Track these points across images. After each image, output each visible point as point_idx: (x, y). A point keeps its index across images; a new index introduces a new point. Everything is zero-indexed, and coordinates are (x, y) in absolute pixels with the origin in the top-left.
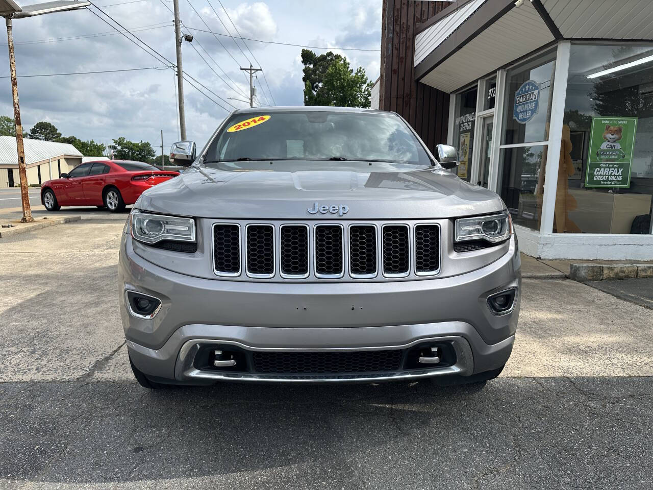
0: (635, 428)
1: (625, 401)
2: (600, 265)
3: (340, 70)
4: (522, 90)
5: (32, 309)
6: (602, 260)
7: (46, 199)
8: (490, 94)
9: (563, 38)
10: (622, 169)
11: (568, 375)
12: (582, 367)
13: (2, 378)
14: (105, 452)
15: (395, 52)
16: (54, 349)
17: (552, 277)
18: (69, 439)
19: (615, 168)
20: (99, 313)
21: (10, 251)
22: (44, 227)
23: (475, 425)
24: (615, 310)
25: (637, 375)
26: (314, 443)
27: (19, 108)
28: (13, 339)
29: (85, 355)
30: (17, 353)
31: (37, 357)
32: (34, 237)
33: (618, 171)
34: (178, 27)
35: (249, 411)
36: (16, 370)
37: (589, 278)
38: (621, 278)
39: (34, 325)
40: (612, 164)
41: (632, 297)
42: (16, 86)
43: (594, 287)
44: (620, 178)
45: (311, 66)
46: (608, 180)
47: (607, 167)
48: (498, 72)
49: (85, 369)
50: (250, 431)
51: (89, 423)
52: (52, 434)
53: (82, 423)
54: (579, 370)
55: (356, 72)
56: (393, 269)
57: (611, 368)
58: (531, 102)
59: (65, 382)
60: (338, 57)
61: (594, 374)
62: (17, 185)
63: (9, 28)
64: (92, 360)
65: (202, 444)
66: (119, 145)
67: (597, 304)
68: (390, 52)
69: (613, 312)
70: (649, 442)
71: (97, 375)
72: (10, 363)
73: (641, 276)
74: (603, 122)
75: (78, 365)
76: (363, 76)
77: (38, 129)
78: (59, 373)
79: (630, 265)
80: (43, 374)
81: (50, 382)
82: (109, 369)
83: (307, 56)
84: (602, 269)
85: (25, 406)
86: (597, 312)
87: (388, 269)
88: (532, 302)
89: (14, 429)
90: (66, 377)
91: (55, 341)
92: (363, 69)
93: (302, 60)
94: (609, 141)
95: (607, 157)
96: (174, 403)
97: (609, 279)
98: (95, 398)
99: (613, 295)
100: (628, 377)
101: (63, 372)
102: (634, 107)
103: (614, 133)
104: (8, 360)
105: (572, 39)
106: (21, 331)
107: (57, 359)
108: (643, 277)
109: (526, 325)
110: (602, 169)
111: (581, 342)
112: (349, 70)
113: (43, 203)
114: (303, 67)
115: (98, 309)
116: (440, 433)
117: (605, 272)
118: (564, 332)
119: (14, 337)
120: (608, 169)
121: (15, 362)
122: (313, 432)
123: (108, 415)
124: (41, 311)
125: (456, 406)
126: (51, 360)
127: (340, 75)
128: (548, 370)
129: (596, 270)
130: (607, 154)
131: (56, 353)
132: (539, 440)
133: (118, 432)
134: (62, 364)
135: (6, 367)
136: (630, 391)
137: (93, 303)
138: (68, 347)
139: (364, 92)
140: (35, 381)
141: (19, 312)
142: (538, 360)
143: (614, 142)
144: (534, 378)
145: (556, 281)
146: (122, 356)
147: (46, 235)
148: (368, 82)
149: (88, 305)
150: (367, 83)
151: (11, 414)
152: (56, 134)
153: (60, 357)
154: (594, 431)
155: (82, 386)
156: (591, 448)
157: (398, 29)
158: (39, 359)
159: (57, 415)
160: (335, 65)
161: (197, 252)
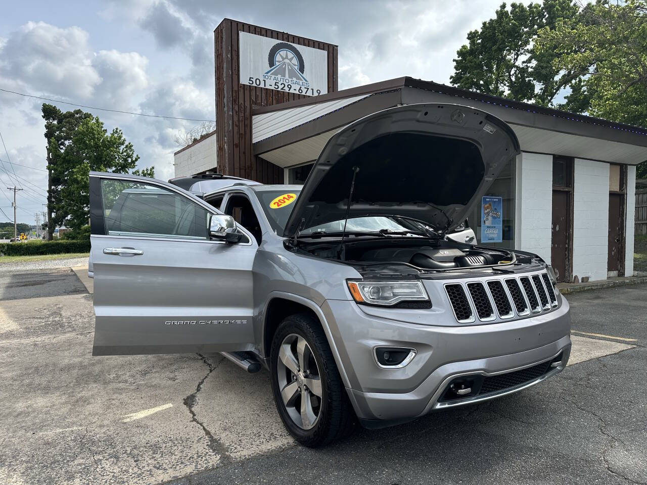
3: (92, 129)
15: (236, 129)
45: (55, 122)
55: (112, 132)
60: (88, 116)
68: (231, 128)
76: (120, 137)
78: (191, 464)
83: (49, 112)
92: (120, 131)
93: (43, 114)
112: (103, 129)
114: (44, 122)
127: (94, 134)
139: (122, 153)
148: (126, 143)
150: (125, 145)
157: (236, 108)
160: (87, 124)
161: (433, 308)
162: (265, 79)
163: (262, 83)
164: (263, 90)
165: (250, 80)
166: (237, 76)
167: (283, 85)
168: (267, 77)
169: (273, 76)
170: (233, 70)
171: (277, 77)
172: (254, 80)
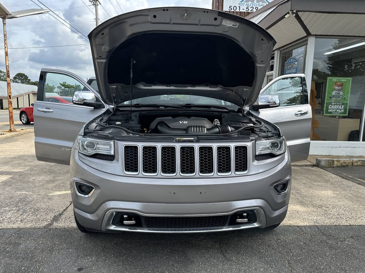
0: (354, 256)
1: (348, 240)
2: (332, 159)
4: (288, 61)
5: (17, 184)
6: (333, 155)
7: (22, 118)
8: (271, 63)
9: (311, 34)
10: (344, 106)
11: (317, 224)
12: (324, 219)
13: (1, 226)
14: (62, 271)
16: (30, 209)
17: (306, 166)
18: (41, 263)
19: (340, 105)
20: (55, 187)
21: (3, 149)
22: (22, 135)
23: (266, 254)
24: (341, 186)
25: (354, 224)
26: (178, 265)
27: (9, 68)
28: (6, 202)
29: (48, 212)
30: (9, 211)
31: (21, 214)
32: (16, 140)
33: (341, 107)
34: (98, 22)
35: (141, 247)
36: (9, 221)
37: (326, 166)
38: (344, 167)
39: (18, 194)
40: (338, 103)
41: (350, 177)
42: (7, 56)
43: (329, 172)
44: (343, 111)
46: (336, 112)
47: (336, 105)
48: (275, 51)
49: (48, 220)
50: (142, 258)
51: (52, 254)
52: (31, 260)
53: (48, 253)
54: (322, 221)
56: (222, 170)
57: (340, 220)
58: (293, 68)
59: (37, 228)
61: (331, 224)
62: (5, 108)
63: (4, 24)
64: (51, 215)
65: (116, 266)
66: (63, 86)
67: (331, 182)
69: (340, 187)
70: (362, 264)
71: (55, 224)
72: (6, 217)
73: (355, 165)
74: (333, 80)
75: (44, 218)
77: (17, 77)
78: (33, 223)
79: (348, 159)
80: (24, 224)
81: (29, 229)
82: (62, 221)
84: (333, 161)
85: (16, 243)
86: (331, 187)
87: (220, 171)
88: (295, 180)
89: (10, 257)
90: (38, 225)
91: (30, 204)
94: (336, 90)
95: (336, 99)
96: (99, 242)
97: (338, 167)
98: (54, 238)
99: (340, 176)
100: (349, 225)
101: (36, 223)
102: (349, 68)
103: (339, 86)
104: (4, 215)
105: (316, 35)
106: (11, 198)
107: (32, 214)
108: (356, 166)
109: (293, 194)
110: (333, 106)
111: (323, 204)
113: (21, 120)
115: (54, 184)
116: (248, 259)
117: (335, 163)
118: (313, 198)
119: (7, 201)
120: (336, 106)
121: (9, 217)
122: (177, 259)
123: (62, 249)
124: (22, 186)
125: (256, 243)
126: (28, 215)
128: (306, 221)
129: (330, 161)
130: (335, 98)
131: (31, 211)
132: (302, 263)
133: (68, 259)
134: (35, 218)
135: (4, 219)
136: (351, 234)
137: (51, 181)
138: (38, 208)
140: (20, 228)
141: (10, 186)
142: (300, 215)
143: (339, 91)
144: (298, 226)
145: (308, 168)
146: (68, 213)
147: (23, 139)
149: (48, 182)
151: (7, 248)
152: (28, 80)
153: (34, 213)
154: (332, 258)
155: (47, 231)
156: (330, 268)
158: (22, 215)
159: (34, 249)
161: (114, 160)
162: (240, 6)
163: (238, 8)
164: (238, 13)
165: (230, 8)
166: (222, 6)
167: (252, 8)
168: (241, 4)
169: (246, 3)
170: (219, 3)
171: (248, 3)
172: (232, 8)
